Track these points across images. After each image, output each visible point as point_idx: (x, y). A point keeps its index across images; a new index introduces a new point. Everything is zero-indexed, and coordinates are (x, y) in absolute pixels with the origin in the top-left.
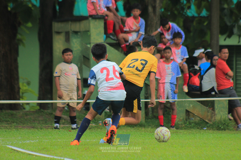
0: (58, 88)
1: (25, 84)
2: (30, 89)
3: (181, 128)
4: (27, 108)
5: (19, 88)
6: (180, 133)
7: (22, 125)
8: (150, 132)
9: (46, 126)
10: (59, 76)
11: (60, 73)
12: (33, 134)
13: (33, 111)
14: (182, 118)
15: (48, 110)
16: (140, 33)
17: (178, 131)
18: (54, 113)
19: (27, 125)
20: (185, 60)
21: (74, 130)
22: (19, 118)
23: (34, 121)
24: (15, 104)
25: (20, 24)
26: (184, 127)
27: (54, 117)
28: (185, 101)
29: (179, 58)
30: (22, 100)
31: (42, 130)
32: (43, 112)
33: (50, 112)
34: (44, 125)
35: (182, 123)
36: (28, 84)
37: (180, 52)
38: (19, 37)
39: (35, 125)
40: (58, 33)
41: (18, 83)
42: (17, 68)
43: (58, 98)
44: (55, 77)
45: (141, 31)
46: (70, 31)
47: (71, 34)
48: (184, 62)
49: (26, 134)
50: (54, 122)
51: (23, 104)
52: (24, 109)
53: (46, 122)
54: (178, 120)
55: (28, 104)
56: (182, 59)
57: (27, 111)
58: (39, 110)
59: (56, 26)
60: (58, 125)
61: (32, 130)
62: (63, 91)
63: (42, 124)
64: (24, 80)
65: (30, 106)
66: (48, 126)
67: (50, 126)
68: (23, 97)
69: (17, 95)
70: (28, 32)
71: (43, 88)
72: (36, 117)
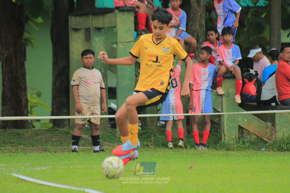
0: (77, 100)
1: (34, 96)
2: (41, 102)
3: (233, 149)
4: (37, 126)
5: (27, 101)
6: (232, 155)
7: (31, 147)
8: (194, 154)
9: (62, 149)
10: (78, 85)
11: (78, 81)
12: (45, 159)
13: (45, 130)
14: (233, 137)
15: (64, 128)
16: (180, 29)
17: (229, 152)
18: (71, 132)
19: (36, 147)
20: (237, 62)
21: (97, 153)
22: (27, 138)
23: (46, 142)
24: (21, 121)
25: (27, 19)
26: (236, 147)
27: (72, 136)
28: (237, 114)
29: (230, 59)
30: (31, 116)
31: (57, 153)
32: (57, 130)
33: (67, 130)
34: (58, 147)
35: (234, 143)
36: (39, 95)
37: (231, 52)
38: (26, 35)
39: (48, 147)
40: (76, 30)
41: (26, 94)
42: (24, 75)
43: (76, 113)
44: (73, 86)
45: (182, 26)
46: (92, 28)
47: (92, 32)
48: (236, 65)
49: (35, 159)
50: (71, 143)
51: (31, 120)
52: (34, 127)
53: (61, 144)
54: (229, 138)
55: (38, 120)
56: (234, 60)
57: (38, 130)
58: (52, 128)
59: (74, 21)
60: (76, 147)
61: (44, 154)
62: (82, 103)
63: (56, 146)
64: (33, 90)
65: (40, 123)
66: (64, 149)
67: (67, 148)
68: (32, 112)
69: (24, 110)
70: (38, 29)
71: (57, 100)
72: (48, 137)
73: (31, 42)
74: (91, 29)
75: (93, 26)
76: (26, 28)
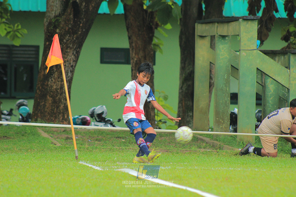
1: (161, 99)
2: (167, 105)
4: (163, 127)
9: (184, 150)
19: (160, 148)
23: (170, 143)
25: (157, 26)
31: (178, 154)
34: (180, 149)
36: (166, 98)
38: (155, 41)
39: (171, 149)
40: (202, 37)
46: (216, 35)
47: (216, 39)
51: (158, 122)
52: (159, 128)
55: (164, 122)
59: (200, 28)
61: (165, 154)
63: (178, 147)
64: (160, 93)
65: (166, 125)
66: (186, 150)
67: (188, 150)
68: (158, 115)
69: (151, 112)
70: (167, 36)
71: (183, 104)
72: (171, 139)
73: (160, 48)
74: (216, 37)
75: (218, 34)
76: (156, 34)
